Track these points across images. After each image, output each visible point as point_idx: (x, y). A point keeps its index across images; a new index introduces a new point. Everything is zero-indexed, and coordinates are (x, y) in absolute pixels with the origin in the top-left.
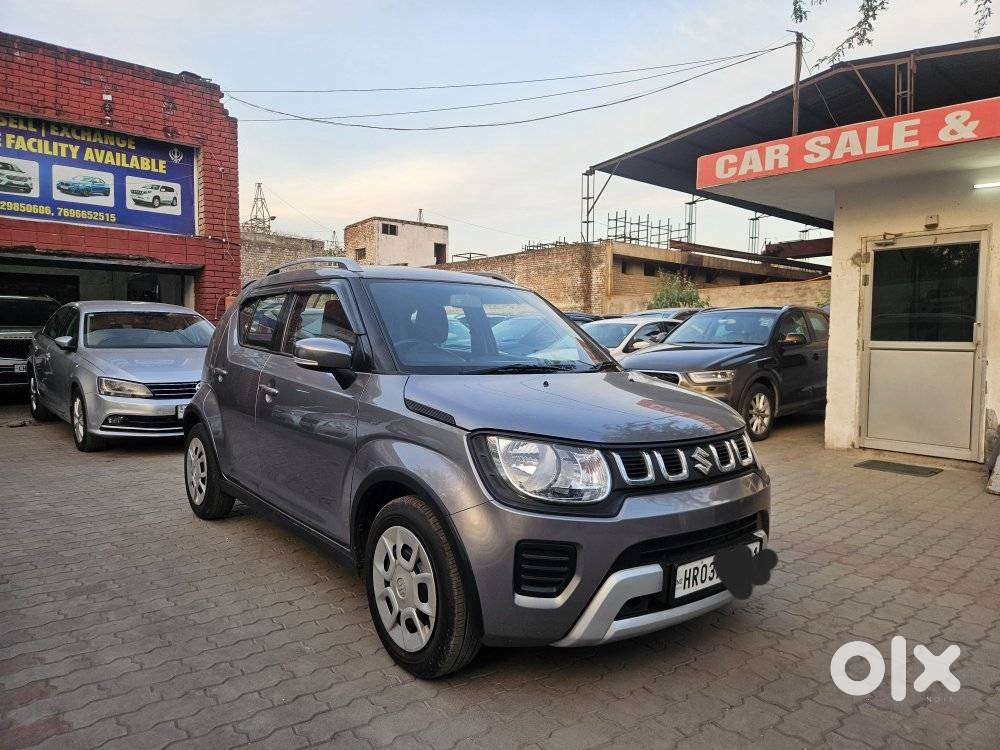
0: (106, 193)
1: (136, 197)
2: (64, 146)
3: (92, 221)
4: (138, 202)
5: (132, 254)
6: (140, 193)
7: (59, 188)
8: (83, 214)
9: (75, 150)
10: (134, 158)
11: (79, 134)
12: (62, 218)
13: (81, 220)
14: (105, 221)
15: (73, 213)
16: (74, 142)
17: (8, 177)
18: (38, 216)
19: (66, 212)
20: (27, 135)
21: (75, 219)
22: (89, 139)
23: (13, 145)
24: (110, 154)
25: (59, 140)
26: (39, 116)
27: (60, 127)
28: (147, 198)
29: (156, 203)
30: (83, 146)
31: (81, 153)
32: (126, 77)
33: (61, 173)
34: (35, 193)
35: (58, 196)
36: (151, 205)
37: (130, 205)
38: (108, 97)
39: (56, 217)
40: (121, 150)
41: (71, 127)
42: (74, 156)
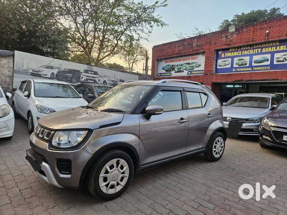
0: (268, 60)
1: (277, 60)
2: (257, 50)
3: (263, 70)
4: (278, 61)
5: (270, 78)
6: (279, 58)
7: (254, 62)
8: (260, 68)
9: (260, 50)
10: (278, 47)
11: (261, 45)
12: (254, 70)
13: (259, 70)
14: (267, 69)
15: (257, 68)
16: (260, 48)
17: (242, 62)
18: (248, 71)
19: (255, 69)
20: (247, 50)
21: (258, 70)
22: (264, 46)
23: (244, 53)
24: (270, 48)
25: (256, 48)
26: (248, 44)
27: (256, 45)
28: (282, 59)
29: (284, 60)
30: (262, 48)
31: (262, 50)
32: (274, 23)
33: (255, 58)
34: (248, 65)
35: (254, 64)
36: (283, 61)
37: (275, 63)
38: (268, 31)
39: (253, 70)
40: (274, 46)
41: (259, 44)
42: (259, 52)
